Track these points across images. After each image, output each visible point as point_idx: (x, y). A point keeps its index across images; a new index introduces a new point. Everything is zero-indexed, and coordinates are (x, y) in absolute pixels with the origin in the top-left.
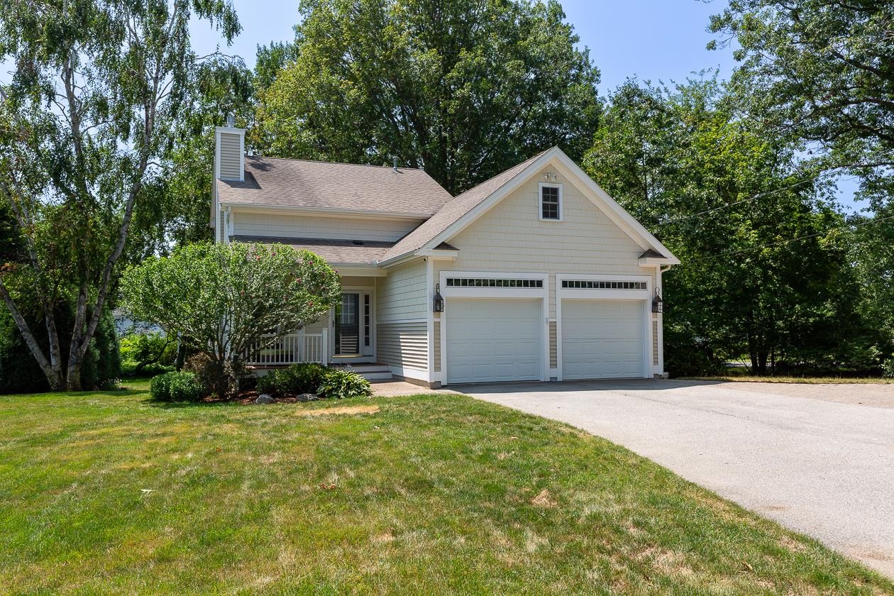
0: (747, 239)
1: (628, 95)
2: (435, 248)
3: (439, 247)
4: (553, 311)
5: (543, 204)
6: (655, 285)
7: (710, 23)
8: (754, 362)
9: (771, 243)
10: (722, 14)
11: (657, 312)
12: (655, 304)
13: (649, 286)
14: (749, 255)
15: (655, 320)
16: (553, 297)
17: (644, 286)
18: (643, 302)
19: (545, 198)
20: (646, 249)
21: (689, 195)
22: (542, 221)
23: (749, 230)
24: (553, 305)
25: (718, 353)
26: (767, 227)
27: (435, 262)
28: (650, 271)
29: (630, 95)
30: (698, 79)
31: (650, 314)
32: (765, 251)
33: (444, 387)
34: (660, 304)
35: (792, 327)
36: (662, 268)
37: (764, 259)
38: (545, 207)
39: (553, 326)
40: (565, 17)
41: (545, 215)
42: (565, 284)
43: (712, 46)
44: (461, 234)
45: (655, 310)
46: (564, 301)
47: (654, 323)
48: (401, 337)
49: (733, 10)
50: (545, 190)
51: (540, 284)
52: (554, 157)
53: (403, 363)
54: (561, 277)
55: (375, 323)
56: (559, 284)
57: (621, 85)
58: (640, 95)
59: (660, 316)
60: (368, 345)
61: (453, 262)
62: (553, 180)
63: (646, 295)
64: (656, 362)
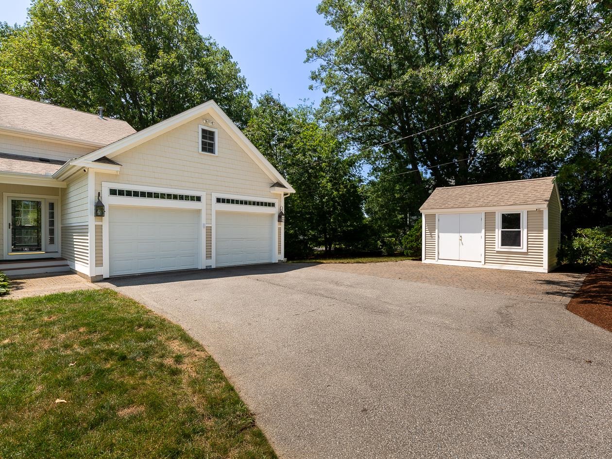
0: (327, 187)
1: (267, 100)
2: (95, 161)
3: (99, 160)
4: (209, 219)
5: (202, 141)
6: (280, 204)
7: (310, 74)
8: (326, 248)
9: (337, 190)
10: (317, 71)
11: (281, 221)
12: (280, 217)
13: (277, 205)
14: (327, 195)
15: (280, 226)
16: (209, 209)
17: (273, 205)
18: (272, 215)
19: (203, 137)
20: (275, 182)
21: (299, 159)
22: (201, 154)
23: (327, 182)
24: (209, 215)
25: (310, 245)
26: (335, 182)
27: (97, 174)
28: (277, 196)
29: (268, 100)
30: (303, 103)
31: (277, 222)
32: (335, 193)
33: (106, 280)
34: (283, 216)
35: (344, 232)
36: (285, 195)
37: (334, 197)
38: (203, 143)
39: (209, 230)
40: (232, 58)
41: (204, 149)
42: (218, 200)
43: (311, 88)
44: (126, 153)
45: (280, 221)
46: (218, 213)
47: (279, 228)
48: (74, 237)
49: (322, 70)
50: (204, 131)
51: (198, 199)
52: (210, 108)
53: (76, 259)
54: (215, 196)
55: (60, 226)
56: (214, 200)
57: (263, 94)
58: (274, 102)
59: (283, 224)
60: (53, 243)
61: (116, 175)
62: (210, 124)
63: (274, 211)
64: (280, 253)
